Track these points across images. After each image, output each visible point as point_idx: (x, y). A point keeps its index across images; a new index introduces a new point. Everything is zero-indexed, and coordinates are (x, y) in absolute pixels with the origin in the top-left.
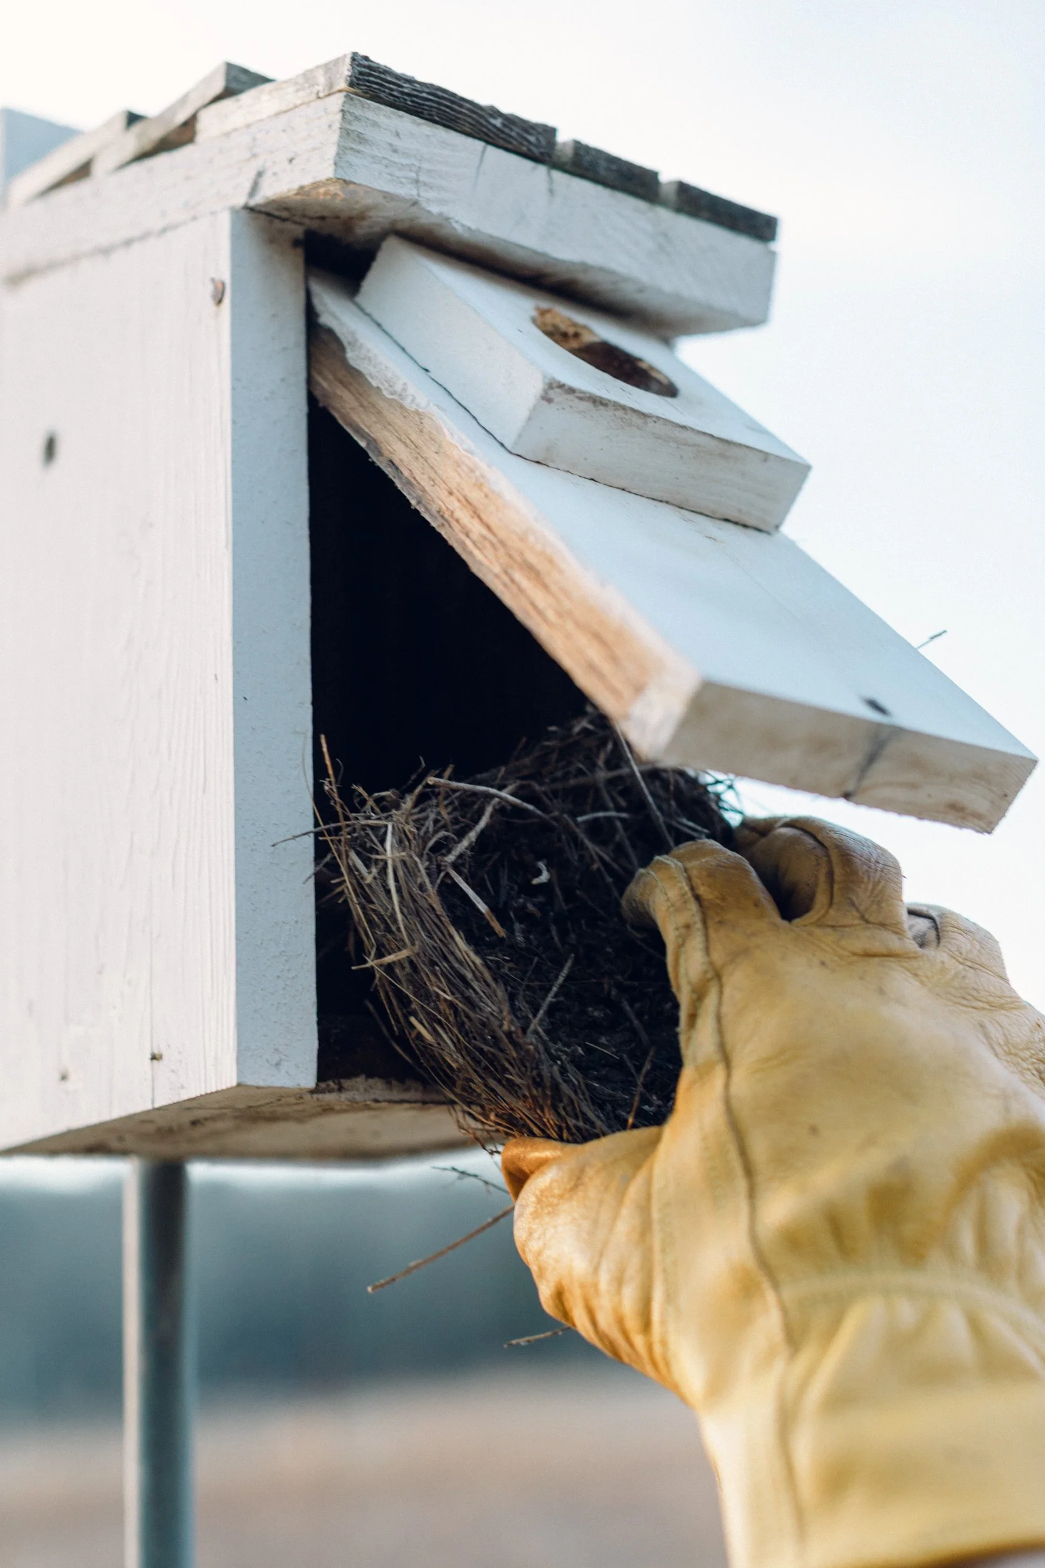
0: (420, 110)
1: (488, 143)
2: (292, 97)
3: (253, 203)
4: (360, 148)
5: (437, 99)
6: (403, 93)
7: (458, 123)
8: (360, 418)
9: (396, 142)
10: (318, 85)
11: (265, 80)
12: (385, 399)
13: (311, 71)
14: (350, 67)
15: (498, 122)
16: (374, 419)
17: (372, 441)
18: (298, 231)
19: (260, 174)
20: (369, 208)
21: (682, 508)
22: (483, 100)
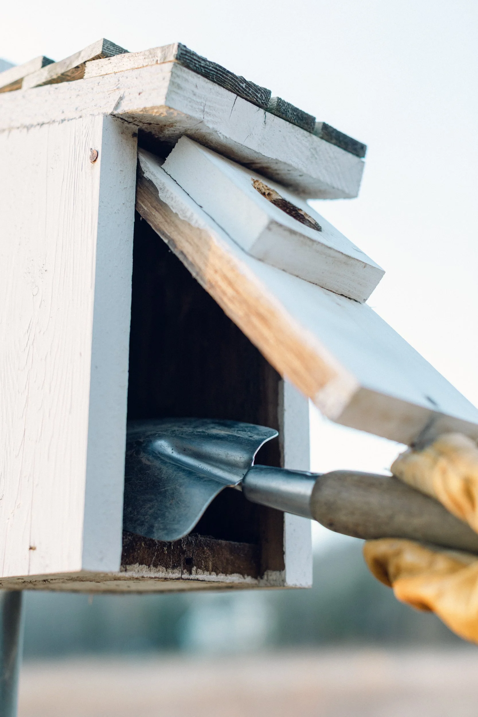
0: (208, 75)
1: (238, 95)
2: (140, 61)
3: (115, 112)
4: (179, 91)
5: (216, 71)
6: (200, 66)
7: (225, 84)
8: (165, 227)
9: (196, 90)
10: (157, 57)
11: (126, 51)
12: (179, 219)
13: (153, 49)
14: (177, 50)
15: (244, 85)
16: (173, 229)
17: (171, 240)
18: (136, 129)
19: (121, 98)
20: (176, 122)
21: (323, 288)
22: (238, 74)
